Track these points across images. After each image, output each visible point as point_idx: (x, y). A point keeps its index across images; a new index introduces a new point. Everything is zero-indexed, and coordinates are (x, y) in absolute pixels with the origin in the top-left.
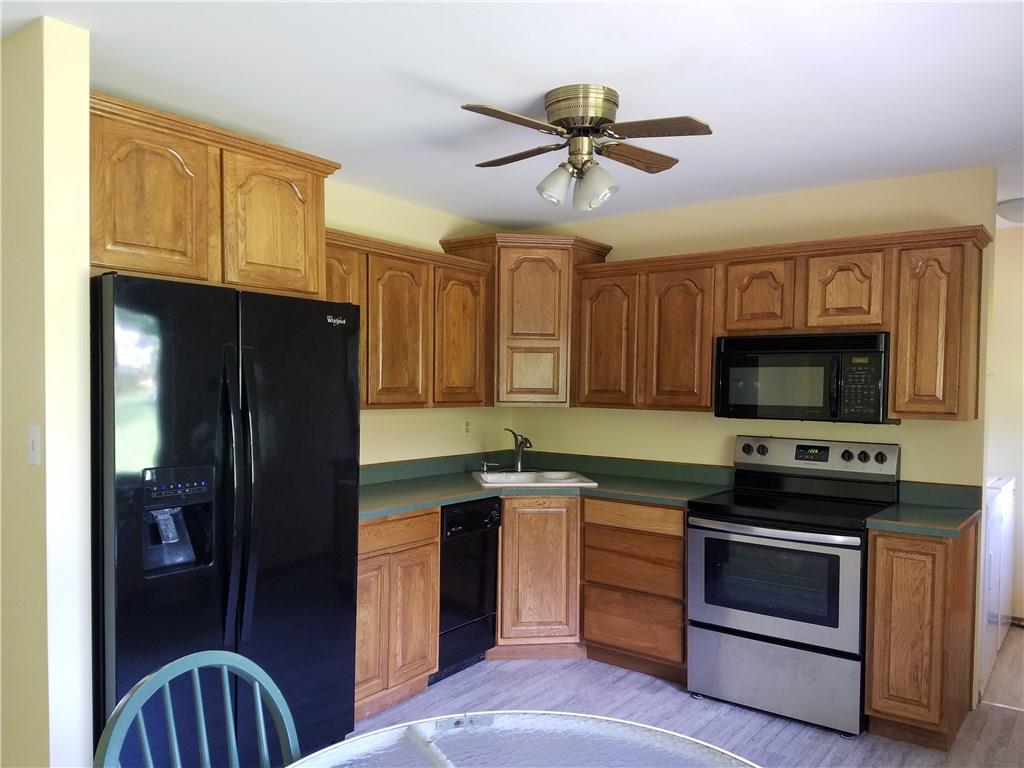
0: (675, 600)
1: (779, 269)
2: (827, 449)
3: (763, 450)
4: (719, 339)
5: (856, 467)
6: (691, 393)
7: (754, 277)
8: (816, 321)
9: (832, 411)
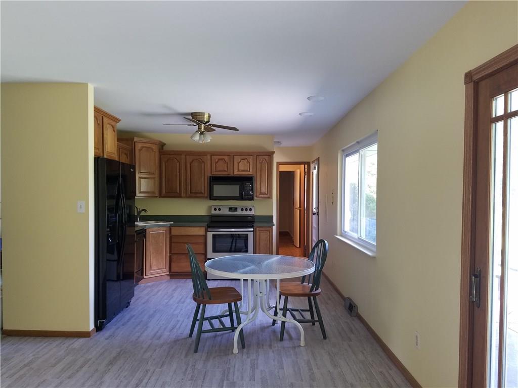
0: (203, 254)
1: (226, 158)
2: (237, 208)
3: (220, 209)
4: (210, 177)
5: (244, 212)
6: (201, 193)
7: (219, 160)
8: (236, 173)
9: (241, 198)
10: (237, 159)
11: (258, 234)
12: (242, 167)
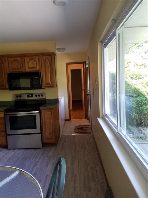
0: (4, 131)
1: (18, 59)
2: (32, 95)
3: (20, 96)
4: (8, 74)
5: (38, 98)
6: (3, 86)
7: (14, 60)
8: (27, 70)
9: (32, 87)
10: (26, 59)
11: (43, 114)
12: (31, 65)
